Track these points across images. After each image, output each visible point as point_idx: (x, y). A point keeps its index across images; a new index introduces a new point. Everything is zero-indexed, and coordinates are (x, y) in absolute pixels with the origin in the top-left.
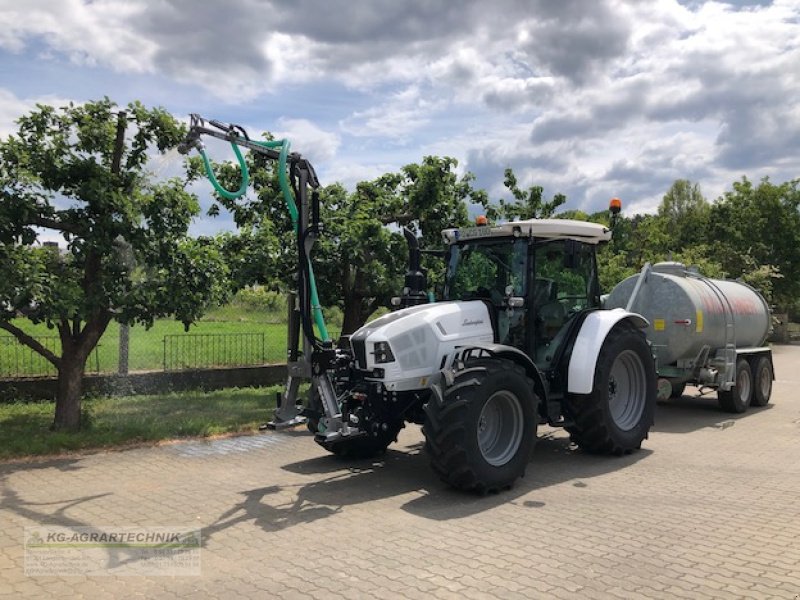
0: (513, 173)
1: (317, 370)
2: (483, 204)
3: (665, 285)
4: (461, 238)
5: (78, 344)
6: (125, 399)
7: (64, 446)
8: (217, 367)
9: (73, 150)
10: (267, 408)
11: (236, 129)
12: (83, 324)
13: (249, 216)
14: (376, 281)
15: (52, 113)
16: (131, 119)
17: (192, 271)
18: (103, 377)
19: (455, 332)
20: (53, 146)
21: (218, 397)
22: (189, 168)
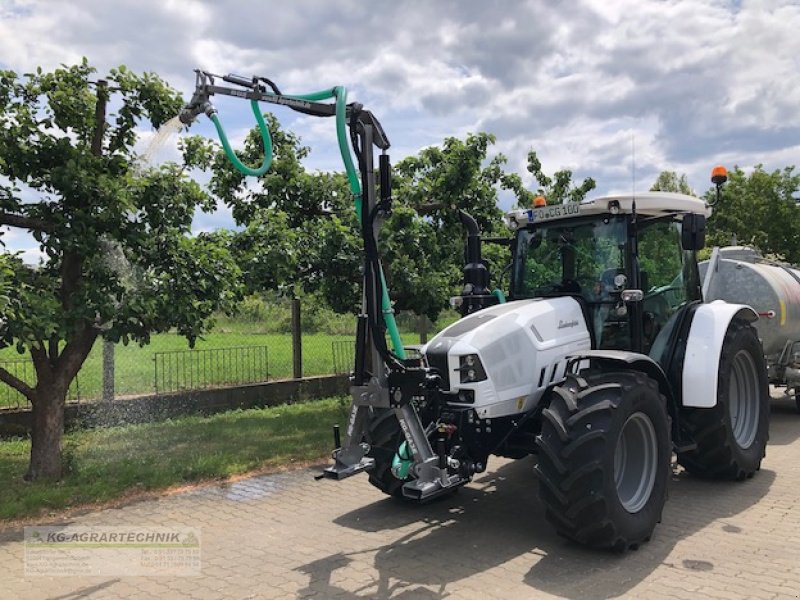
0: (538, 156)
1: (398, 397)
2: (516, 190)
3: (740, 272)
4: (537, 219)
5: (56, 369)
6: (112, 430)
7: (45, 505)
8: (217, 387)
9: (42, 127)
10: (283, 434)
11: (261, 83)
12: (62, 345)
13: (251, 210)
14: (410, 279)
15: (16, 82)
16: (113, 90)
17: (197, 274)
18: (85, 406)
19: (552, 338)
20: (17, 123)
21: (222, 422)
22: (185, 151)
